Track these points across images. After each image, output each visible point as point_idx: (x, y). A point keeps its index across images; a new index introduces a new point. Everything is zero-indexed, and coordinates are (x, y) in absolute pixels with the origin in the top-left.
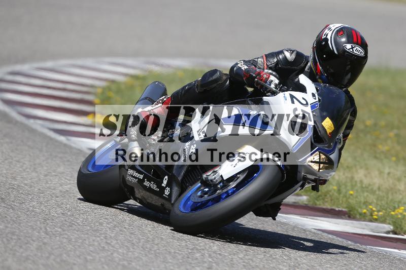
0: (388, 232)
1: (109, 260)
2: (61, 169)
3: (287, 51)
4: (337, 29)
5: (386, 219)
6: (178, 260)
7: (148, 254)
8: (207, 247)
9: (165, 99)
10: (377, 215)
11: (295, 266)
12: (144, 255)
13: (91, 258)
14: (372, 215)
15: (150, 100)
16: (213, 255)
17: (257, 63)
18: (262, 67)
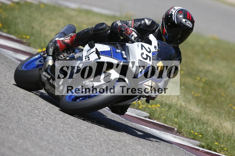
0: (146, 117)
3: (147, 19)
4: (179, 9)
5: (146, 109)
6: (25, 112)
7: (8, 106)
8: (42, 108)
9: (73, 35)
10: (142, 107)
12: (6, 106)
14: (138, 106)
15: (64, 34)
16: (45, 113)
17: (128, 23)
18: (131, 26)
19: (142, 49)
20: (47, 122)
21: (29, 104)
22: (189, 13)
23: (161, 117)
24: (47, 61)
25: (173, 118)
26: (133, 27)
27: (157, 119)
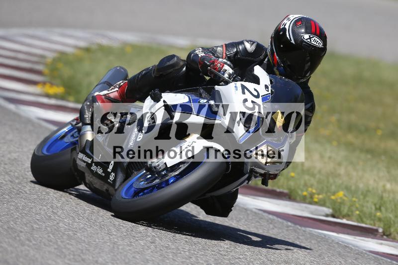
0: (327, 216)
1: (55, 229)
2: (10, 137)
3: (247, 41)
4: (296, 19)
5: (325, 202)
9: (122, 84)
10: (318, 198)
13: (38, 226)
14: (312, 197)
15: (109, 85)
17: (216, 51)
18: (221, 56)
19: (244, 93)
20: (162, 244)
22: (314, 22)
23: (352, 212)
24: (84, 134)
25: (373, 211)
26: (224, 57)
27: (347, 216)
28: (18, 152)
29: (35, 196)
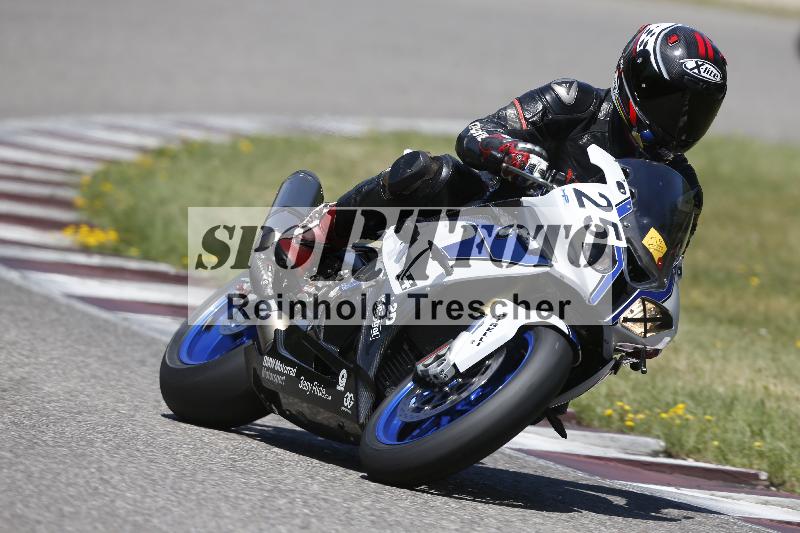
0: (655, 454)
1: (107, 513)
2: (11, 335)
3: (559, 84)
5: (650, 427)
6: (243, 511)
7: (183, 501)
8: (300, 486)
10: (632, 420)
11: (472, 522)
12: (175, 504)
13: (72, 510)
14: (622, 419)
16: (312, 501)
17: (506, 118)
21: (253, 480)
22: (701, 36)
23: (705, 443)
25: (746, 440)
27: (696, 452)
28: (28, 365)
29: (65, 451)
